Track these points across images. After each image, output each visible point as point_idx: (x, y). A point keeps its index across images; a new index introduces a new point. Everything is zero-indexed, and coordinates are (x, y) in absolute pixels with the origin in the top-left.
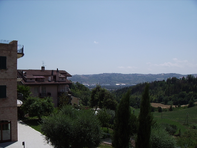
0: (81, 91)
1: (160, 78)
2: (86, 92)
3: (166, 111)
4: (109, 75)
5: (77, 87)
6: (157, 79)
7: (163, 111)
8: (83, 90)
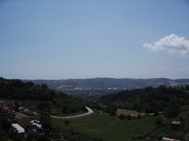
0: (62, 100)
1: (151, 83)
2: (67, 100)
3: (135, 119)
4: (102, 79)
5: (59, 96)
6: (148, 83)
7: (132, 119)
8: (65, 98)
